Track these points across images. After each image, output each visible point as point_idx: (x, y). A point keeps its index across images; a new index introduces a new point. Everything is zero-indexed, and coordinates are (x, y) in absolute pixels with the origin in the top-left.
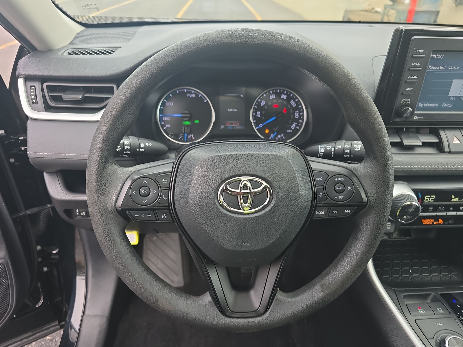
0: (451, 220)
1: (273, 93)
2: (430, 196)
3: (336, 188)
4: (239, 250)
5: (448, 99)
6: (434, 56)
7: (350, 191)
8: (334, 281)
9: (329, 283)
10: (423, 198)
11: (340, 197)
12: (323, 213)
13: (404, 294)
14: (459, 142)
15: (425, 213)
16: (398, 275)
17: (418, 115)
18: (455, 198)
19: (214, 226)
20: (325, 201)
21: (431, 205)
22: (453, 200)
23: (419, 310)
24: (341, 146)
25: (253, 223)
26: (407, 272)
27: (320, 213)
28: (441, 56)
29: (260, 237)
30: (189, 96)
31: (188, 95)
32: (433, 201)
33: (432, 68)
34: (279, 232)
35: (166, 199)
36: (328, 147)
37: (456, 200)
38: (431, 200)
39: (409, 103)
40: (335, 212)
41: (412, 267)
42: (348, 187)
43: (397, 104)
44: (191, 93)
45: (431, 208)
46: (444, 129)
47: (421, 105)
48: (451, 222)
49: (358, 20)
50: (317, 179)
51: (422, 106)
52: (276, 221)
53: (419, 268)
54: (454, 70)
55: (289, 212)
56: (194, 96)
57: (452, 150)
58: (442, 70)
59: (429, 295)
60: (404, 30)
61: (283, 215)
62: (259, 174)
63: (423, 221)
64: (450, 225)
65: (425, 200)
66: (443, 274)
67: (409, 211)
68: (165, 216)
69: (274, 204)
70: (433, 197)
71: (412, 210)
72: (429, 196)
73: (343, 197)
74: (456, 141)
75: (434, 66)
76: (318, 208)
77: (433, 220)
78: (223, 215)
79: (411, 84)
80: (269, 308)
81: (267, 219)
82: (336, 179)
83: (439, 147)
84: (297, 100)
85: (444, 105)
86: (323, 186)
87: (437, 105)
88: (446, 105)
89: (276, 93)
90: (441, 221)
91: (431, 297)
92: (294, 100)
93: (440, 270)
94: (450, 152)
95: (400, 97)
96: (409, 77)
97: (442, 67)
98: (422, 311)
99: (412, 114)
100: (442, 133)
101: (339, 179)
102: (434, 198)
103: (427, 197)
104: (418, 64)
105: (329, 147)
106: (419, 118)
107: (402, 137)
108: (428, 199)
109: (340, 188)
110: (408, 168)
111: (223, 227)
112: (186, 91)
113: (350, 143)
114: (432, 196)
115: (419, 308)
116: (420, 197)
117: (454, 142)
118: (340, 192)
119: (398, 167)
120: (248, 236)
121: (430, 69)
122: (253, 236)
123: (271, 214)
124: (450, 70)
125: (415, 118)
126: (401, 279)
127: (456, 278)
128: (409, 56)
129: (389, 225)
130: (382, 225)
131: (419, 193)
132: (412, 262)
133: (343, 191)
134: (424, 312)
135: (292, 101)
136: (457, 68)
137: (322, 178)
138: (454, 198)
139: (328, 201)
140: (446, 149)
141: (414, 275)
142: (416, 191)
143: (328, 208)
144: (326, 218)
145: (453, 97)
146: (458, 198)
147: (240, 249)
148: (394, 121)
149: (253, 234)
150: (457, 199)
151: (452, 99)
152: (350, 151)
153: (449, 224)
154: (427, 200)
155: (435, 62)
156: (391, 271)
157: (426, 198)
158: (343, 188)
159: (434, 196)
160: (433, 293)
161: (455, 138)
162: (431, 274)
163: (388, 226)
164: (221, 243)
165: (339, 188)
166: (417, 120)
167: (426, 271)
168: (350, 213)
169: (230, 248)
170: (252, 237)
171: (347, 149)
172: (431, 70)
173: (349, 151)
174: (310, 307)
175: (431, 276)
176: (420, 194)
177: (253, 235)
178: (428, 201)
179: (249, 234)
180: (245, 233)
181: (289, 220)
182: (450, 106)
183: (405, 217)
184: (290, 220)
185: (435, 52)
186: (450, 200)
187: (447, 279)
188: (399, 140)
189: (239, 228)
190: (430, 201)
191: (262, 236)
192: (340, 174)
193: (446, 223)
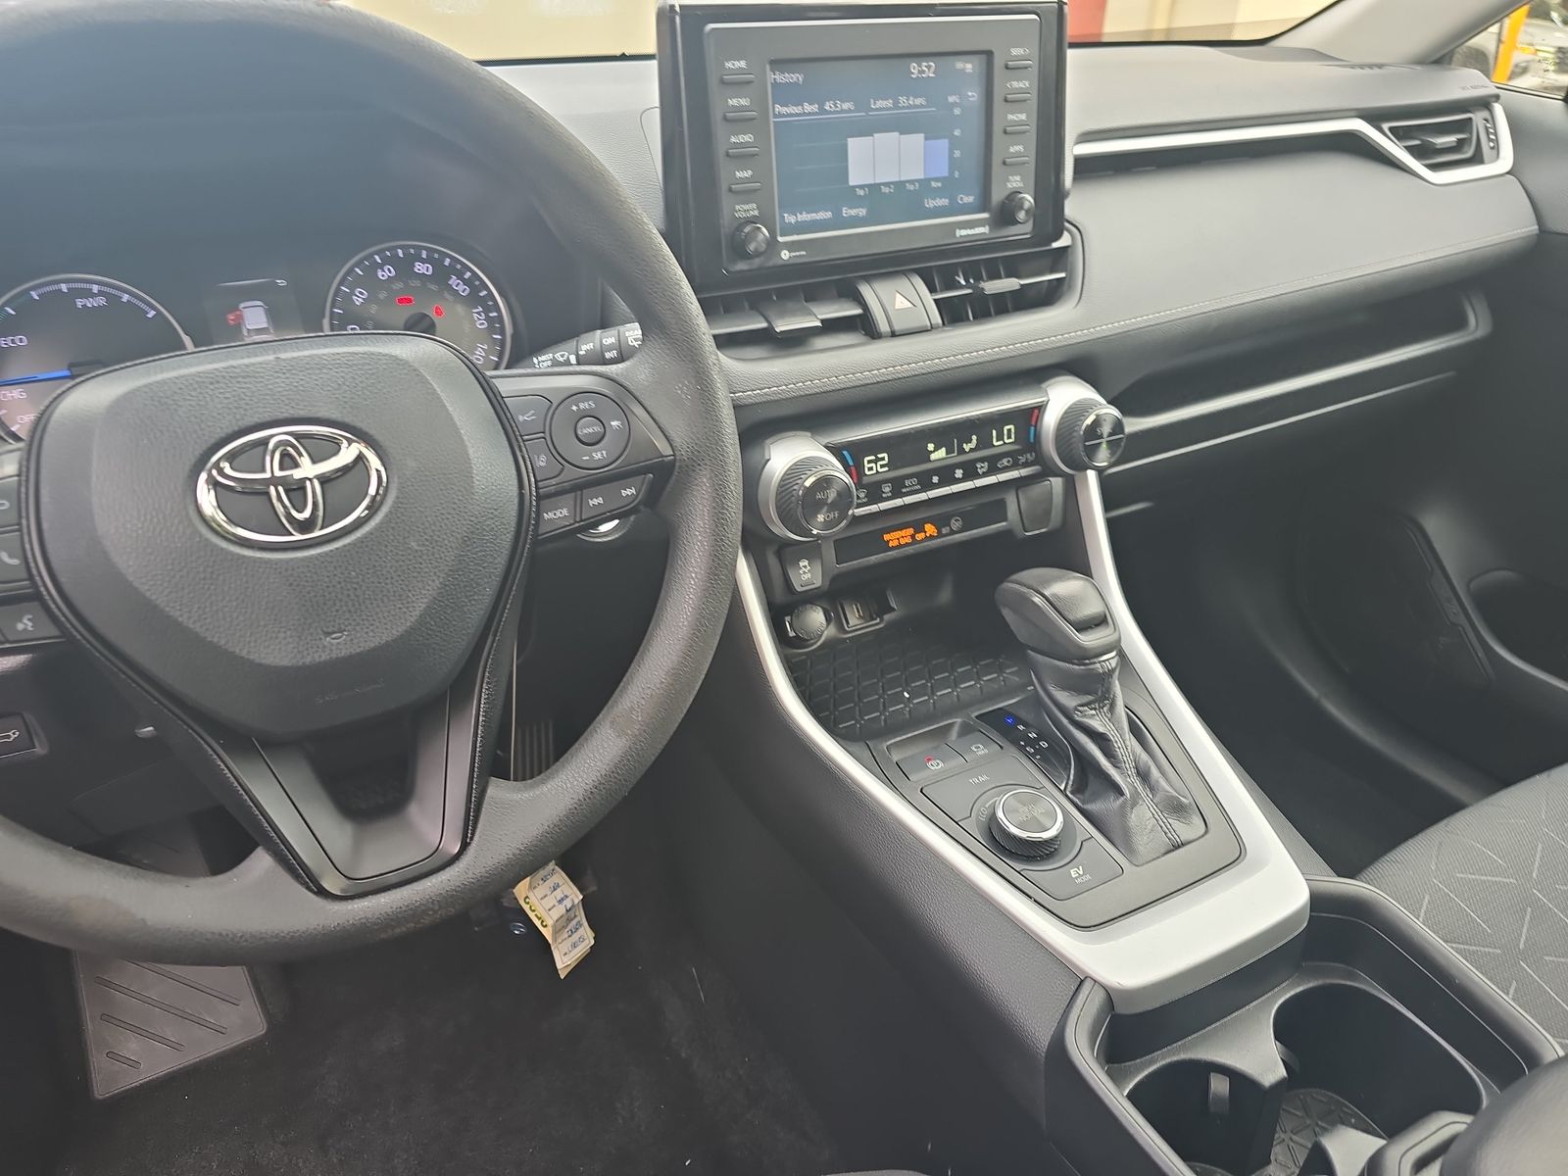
0: (953, 521)
1: (386, 261)
2: (877, 457)
3: (579, 433)
4: (317, 660)
5: (850, 195)
6: (780, 78)
7: (619, 430)
8: (643, 698)
9: (632, 709)
10: (859, 466)
11: (598, 456)
12: (565, 512)
13: (889, 743)
14: (911, 305)
15: (875, 506)
16: (878, 711)
17: (791, 246)
18: (936, 449)
19: (211, 603)
20: (560, 477)
21: (886, 481)
22: (933, 457)
23: (929, 765)
24: (591, 344)
25: (340, 566)
26: (899, 698)
27: (555, 514)
28: (796, 77)
29: (378, 606)
30: (84, 306)
31: (79, 303)
32: (886, 469)
33: (784, 110)
34: (433, 581)
35: (15, 562)
36: (558, 354)
37: (940, 457)
38: (882, 466)
39: (756, 213)
40: (595, 501)
41: (907, 684)
42: (613, 423)
43: (726, 221)
44: (90, 294)
45: (887, 489)
46: (868, 279)
47: (790, 219)
48: (956, 524)
49: (618, 53)
50: (521, 418)
51: (793, 221)
52: (416, 548)
53: (927, 682)
54: (838, 112)
55: (449, 514)
56: (102, 301)
57: (897, 327)
58: (809, 114)
59: (951, 725)
60: (678, 9)
61: (433, 528)
62: (323, 414)
63: (886, 537)
64: (957, 536)
65: (866, 469)
66: (985, 679)
67: (826, 499)
68: (30, 624)
69: (397, 497)
70: (883, 459)
71: (832, 495)
72: (873, 458)
73: (604, 452)
74: (901, 303)
75: (787, 106)
76: (544, 503)
77: (911, 531)
78: (232, 560)
79: (742, 158)
80: (473, 834)
81: (386, 546)
82: (574, 408)
83: (864, 326)
84: (468, 275)
85: (846, 212)
86: (542, 435)
87: (829, 215)
88: (853, 212)
89: (393, 261)
90: (930, 529)
91: (956, 729)
92: (460, 277)
93: (977, 672)
94: (894, 335)
95: (726, 200)
96: (733, 139)
97: (808, 108)
98: (936, 766)
99: (772, 244)
100: (866, 291)
101: (582, 406)
102: (886, 459)
103: (869, 462)
104: (744, 102)
105: (562, 356)
106: (794, 254)
107: (771, 314)
108: (875, 467)
109: (591, 430)
110: (799, 389)
111: (243, 601)
112: (68, 289)
113: (613, 332)
114: (880, 456)
115: (929, 760)
116: (851, 463)
117: (897, 307)
118: (594, 442)
119: (772, 389)
120: (337, 611)
121: (781, 115)
122: (353, 609)
123: (393, 528)
124: (830, 113)
125: (785, 255)
126: (885, 720)
127: (1017, 679)
128: (713, 82)
129: (805, 567)
130: (727, 510)
131: (845, 452)
132: (907, 673)
133: (599, 438)
134: (941, 765)
135: (454, 281)
136: (846, 106)
137: (533, 412)
138: (934, 451)
139: (571, 473)
140: (884, 327)
141: (915, 701)
142: (835, 450)
143: (573, 494)
144: (577, 525)
145: (862, 187)
146: (944, 449)
147: (320, 656)
148: (733, 270)
149: (350, 603)
150: (942, 453)
151: (861, 192)
152: (620, 352)
153: (952, 532)
154: (870, 469)
155: (785, 95)
156: (857, 708)
157: (867, 465)
158: (598, 429)
159: (885, 455)
160: (959, 720)
161: (898, 295)
162: (956, 686)
163: (804, 572)
164: (249, 652)
165: (588, 429)
166: (792, 261)
167: (944, 683)
168: (638, 494)
169: (286, 663)
170: (350, 612)
171: (610, 348)
172: (784, 116)
173: (615, 352)
174: (594, 790)
175: (957, 692)
176: (851, 455)
177: (354, 605)
178: (875, 471)
179: (338, 604)
180: (325, 604)
181: (457, 539)
182: (862, 212)
183: (821, 518)
184: (459, 536)
185: (778, 64)
186: (925, 457)
187: (996, 686)
188: (764, 325)
189: (301, 592)
190: (880, 470)
191: (383, 602)
192: (581, 391)
193: (944, 531)
